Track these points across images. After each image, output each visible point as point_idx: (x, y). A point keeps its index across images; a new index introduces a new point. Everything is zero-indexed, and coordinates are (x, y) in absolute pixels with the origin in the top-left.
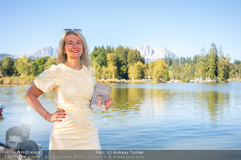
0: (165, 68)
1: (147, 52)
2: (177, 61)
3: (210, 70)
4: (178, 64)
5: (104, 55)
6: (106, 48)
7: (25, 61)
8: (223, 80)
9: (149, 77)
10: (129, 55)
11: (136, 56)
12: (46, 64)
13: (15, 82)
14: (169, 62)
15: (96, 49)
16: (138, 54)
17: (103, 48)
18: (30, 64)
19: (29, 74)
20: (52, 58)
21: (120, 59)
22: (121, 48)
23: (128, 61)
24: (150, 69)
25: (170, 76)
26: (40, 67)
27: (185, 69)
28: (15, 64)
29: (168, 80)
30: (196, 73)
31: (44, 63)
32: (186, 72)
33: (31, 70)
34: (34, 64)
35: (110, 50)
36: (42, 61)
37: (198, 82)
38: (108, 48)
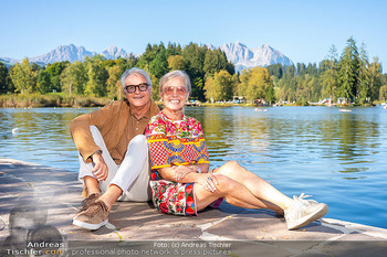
0: (268, 81)
1: (240, 55)
2: (292, 69)
3: (344, 85)
4: (292, 76)
5: (164, 59)
6: (166, 47)
7: (27, 69)
8: (365, 102)
9: (240, 98)
10: (207, 59)
11: (220, 61)
12: (62, 74)
13: (8, 103)
14: (278, 71)
15: (149, 48)
16: (222, 56)
17: (162, 46)
18: (35, 74)
19: (34, 90)
20: (74, 63)
21: (192, 66)
22: (192, 47)
23: (205, 69)
24: (243, 84)
25: (276, 95)
26: (53, 79)
27: (304, 84)
28: (10, 72)
29: (273, 102)
30: (323, 91)
31: (60, 73)
32: (306, 89)
33: (38, 85)
34: (43, 74)
35: (174, 51)
36: (58, 69)
37: (323, 105)
38: (171, 47)
